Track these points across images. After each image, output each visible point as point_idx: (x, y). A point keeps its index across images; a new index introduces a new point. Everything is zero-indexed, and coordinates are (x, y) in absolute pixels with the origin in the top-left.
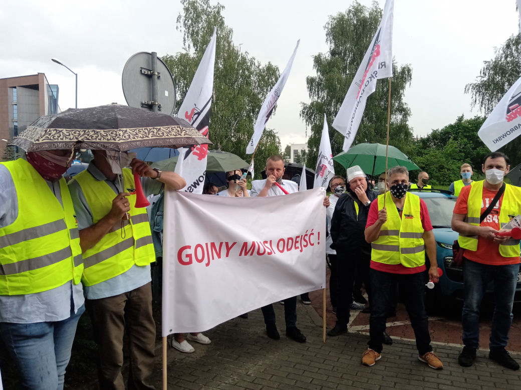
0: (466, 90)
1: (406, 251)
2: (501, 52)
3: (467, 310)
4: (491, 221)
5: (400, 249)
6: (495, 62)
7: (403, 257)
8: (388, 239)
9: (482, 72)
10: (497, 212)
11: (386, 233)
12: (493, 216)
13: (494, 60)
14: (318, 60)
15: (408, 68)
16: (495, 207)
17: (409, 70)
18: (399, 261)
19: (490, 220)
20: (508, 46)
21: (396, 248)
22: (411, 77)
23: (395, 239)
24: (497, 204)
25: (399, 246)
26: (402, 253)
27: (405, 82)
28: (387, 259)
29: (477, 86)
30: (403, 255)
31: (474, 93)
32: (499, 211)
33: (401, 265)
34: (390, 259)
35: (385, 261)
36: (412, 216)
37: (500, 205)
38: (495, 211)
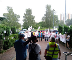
14: (24, 14)
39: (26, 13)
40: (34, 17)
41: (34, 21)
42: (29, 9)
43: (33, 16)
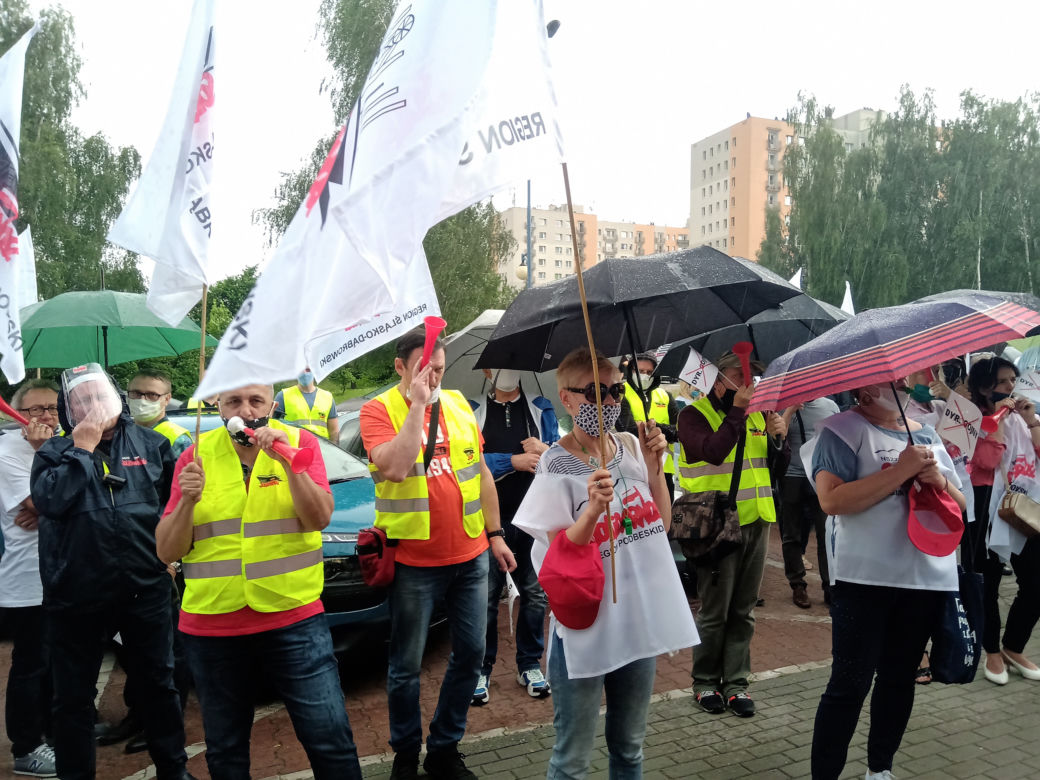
0: (254, 219)
1: (258, 570)
2: (310, 161)
3: (400, 678)
4: (441, 472)
5: (243, 570)
6: (300, 177)
7: (252, 587)
8: (215, 545)
9: (279, 192)
10: (445, 450)
11: (210, 530)
12: (440, 459)
13: (298, 173)
15: (135, 151)
16: (438, 441)
17: (137, 157)
18: (241, 600)
19: (436, 470)
20: (319, 152)
21: (232, 568)
22: (140, 169)
23: (233, 542)
24: (440, 434)
25: (240, 561)
26: (249, 577)
27: (128, 179)
28: (210, 600)
29: (272, 213)
30: (253, 581)
31: (269, 227)
32: (446, 445)
33: (247, 610)
34: (219, 599)
35: (206, 608)
36: (276, 478)
37: (445, 433)
38: (441, 448)
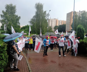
2: (33, 17)
39: (6, 11)
40: (20, 17)
41: (18, 24)
42: (11, 5)
43: (17, 16)
